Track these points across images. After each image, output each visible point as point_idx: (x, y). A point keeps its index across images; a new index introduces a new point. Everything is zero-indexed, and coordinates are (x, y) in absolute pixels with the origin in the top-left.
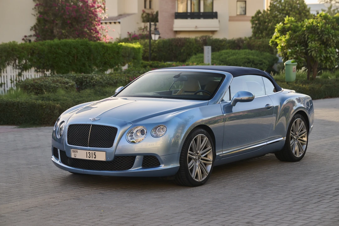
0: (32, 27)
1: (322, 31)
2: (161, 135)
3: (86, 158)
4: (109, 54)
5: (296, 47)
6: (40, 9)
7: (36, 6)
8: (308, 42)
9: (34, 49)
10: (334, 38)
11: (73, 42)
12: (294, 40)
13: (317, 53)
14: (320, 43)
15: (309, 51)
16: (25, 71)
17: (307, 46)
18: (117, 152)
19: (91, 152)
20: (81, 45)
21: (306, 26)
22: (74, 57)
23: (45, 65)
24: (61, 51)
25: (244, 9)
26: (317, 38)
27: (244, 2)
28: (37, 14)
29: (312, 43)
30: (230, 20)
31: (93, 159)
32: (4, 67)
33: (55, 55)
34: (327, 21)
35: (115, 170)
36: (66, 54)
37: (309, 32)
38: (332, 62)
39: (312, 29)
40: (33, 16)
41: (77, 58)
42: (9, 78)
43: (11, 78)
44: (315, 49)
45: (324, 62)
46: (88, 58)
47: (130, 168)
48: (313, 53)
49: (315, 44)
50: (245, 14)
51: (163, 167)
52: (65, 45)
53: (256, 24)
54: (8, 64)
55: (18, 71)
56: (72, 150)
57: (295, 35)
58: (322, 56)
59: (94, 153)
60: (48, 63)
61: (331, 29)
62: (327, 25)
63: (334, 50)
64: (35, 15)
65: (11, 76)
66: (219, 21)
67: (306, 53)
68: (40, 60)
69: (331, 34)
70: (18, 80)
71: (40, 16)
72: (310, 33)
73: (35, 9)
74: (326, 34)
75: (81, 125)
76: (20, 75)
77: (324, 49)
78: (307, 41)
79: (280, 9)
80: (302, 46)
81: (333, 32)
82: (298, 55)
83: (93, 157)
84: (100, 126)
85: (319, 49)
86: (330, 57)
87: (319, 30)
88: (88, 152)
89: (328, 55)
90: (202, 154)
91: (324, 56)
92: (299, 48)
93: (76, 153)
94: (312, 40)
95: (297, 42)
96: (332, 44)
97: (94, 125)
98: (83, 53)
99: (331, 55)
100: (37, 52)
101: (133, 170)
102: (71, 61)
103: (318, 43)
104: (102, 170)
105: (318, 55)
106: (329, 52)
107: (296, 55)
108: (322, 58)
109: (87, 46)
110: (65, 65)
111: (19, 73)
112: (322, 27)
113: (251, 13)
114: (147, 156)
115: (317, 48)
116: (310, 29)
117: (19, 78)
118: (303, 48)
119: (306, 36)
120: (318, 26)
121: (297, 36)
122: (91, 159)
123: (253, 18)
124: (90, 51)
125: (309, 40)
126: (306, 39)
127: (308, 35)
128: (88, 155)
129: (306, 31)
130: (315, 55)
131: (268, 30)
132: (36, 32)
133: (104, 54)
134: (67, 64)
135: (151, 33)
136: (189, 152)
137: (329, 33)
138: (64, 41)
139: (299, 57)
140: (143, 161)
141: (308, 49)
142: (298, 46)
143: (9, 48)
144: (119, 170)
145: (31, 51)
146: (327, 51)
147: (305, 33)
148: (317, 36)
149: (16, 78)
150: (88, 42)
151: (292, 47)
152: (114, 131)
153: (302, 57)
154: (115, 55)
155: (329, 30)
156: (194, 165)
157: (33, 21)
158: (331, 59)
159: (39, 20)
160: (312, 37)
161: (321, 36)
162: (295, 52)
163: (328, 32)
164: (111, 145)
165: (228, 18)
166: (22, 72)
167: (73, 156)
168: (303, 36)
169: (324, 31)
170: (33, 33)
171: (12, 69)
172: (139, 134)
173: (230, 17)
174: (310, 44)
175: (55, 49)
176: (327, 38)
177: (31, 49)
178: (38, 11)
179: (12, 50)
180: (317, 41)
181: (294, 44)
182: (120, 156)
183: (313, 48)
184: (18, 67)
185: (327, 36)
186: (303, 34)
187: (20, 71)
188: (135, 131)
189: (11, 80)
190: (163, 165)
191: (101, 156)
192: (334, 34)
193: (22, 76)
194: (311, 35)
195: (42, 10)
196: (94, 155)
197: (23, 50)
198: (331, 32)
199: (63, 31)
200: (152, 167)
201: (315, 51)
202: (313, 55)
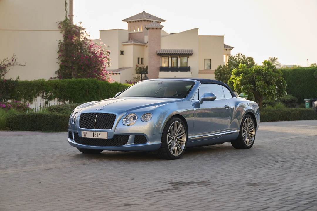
0: (56, 72)
1: (266, 73)
2: (148, 120)
3: (93, 137)
4: (112, 90)
5: (247, 85)
6: (62, 58)
7: (59, 56)
8: (255, 81)
9: (57, 84)
10: (274, 79)
11: (86, 80)
12: (246, 79)
13: (262, 89)
14: (264, 82)
15: (256, 88)
16: (50, 101)
17: (255, 84)
18: (116, 133)
19: (96, 132)
20: (92, 83)
21: (254, 70)
22: (86, 91)
23: (65, 96)
24: (76, 87)
25: (210, 65)
26: (262, 79)
27: (210, 60)
28: (60, 62)
29: (258, 82)
30: (199, 73)
31: (98, 138)
32: (35, 97)
33: (72, 90)
34: (270, 66)
35: (114, 146)
36: (80, 89)
38: (273, 96)
39: (258, 72)
40: (57, 63)
41: (88, 92)
42: (39, 105)
43: (40, 105)
44: (261, 86)
45: (268, 96)
46: (97, 92)
47: (125, 144)
48: (259, 89)
49: (261, 82)
50: (211, 68)
51: (149, 143)
52: (80, 82)
53: (218, 76)
54: (38, 95)
55: (45, 100)
56: (83, 131)
57: (247, 76)
58: (266, 91)
59: (99, 133)
60: (67, 95)
61: (272, 72)
62: (269, 69)
63: (274, 87)
64: (59, 63)
65: (40, 104)
66: (192, 73)
67: (254, 89)
68: (62, 93)
69: (272, 75)
70: (45, 106)
71: (62, 64)
72: (257, 74)
73: (59, 59)
74: (268, 75)
75: (89, 113)
76: (47, 103)
77: (267, 86)
78: (255, 80)
79: (235, 65)
80: (252, 84)
81: (274, 74)
82: (248, 90)
83: (98, 136)
84: (103, 113)
85: (263, 86)
86: (271, 92)
87: (264, 73)
88: (94, 132)
89: (270, 91)
90: (178, 136)
91: (267, 91)
92: (249, 85)
93: (86, 134)
94: (258, 80)
95: (247, 81)
96: (273, 82)
97: (99, 113)
98: (93, 88)
99: (272, 90)
100: (59, 87)
101: (127, 145)
102: (84, 94)
103: (263, 82)
104: (105, 146)
105: (263, 91)
106: (271, 89)
107: (247, 90)
108: (266, 93)
109: (96, 83)
110: (79, 97)
111: (46, 102)
112: (266, 70)
113: (215, 67)
114: (138, 135)
115: (262, 85)
116: (257, 72)
117: (46, 106)
118: (252, 85)
119: (254, 77)
120: (263, 70)
121: (248, 77)
122: (96, 138)
123: (216, 70)
124: (98, 87)
125: (257, 80)
126: (254, 79)
127: (256, 76)
128: (95, 135)
129: (254, 74)
130: (261, 90)
131: (227, 79)
132: (59, 75)
133: (108, 90)
134: (81, 96)
135: (142, 79)
136: (168, 133)
138: (79, 79)
139: (249, 92)
140: (135, 139)
141: (255, 86)
142: (249, 84)
143: (39, 83)
144: (117, 146)
145: (55, 86)
146: (269, 88)
147: (254, 75)
148: (262, 77)
149: (44, 105)
150: (97, 81)
151: (244, 85)
152: (113, 117)
153: (251, 92)
154: (116, 91)
155: (270, 73)
156: (172, 144)
157: (57, 67)
158: (272, 94)
159: (61, 67)
161: (265, 77)
162: (247, 88)
163: (270, 74)
164: (111, 127)
165: (198, 72)
166: (48, 101)
167: (83, 136)
168: (252, 77)
169: (267, 73)
170: (57, 76)
171: (41, 99)
172: (132, 119)
173: (199, 70)
174: (257, 83)
175: (72, 85)
176: (269, 78)
177: (55, 85)
178: (60, 60)
179: (41, 85)
180: (261, 80)
181: (245, 82)
182: (118, 135)
183: (260, 85)
184: (45, 98)
185: (269, 77)
186: (252, 75)
187: (47, 100)
188: (129, 117)
189: (40, 106)
190: (150, 142)
191: (104, 135)
192: (274, 75)
193: (48, 104)
194: (258, 76)
195: (63, 59)
196: (99, 135)
197: (49, 85)
198: (273, 74)
199: (79, 74)
200: (141, 143)
201: (261, 87)
202: (259, 90)
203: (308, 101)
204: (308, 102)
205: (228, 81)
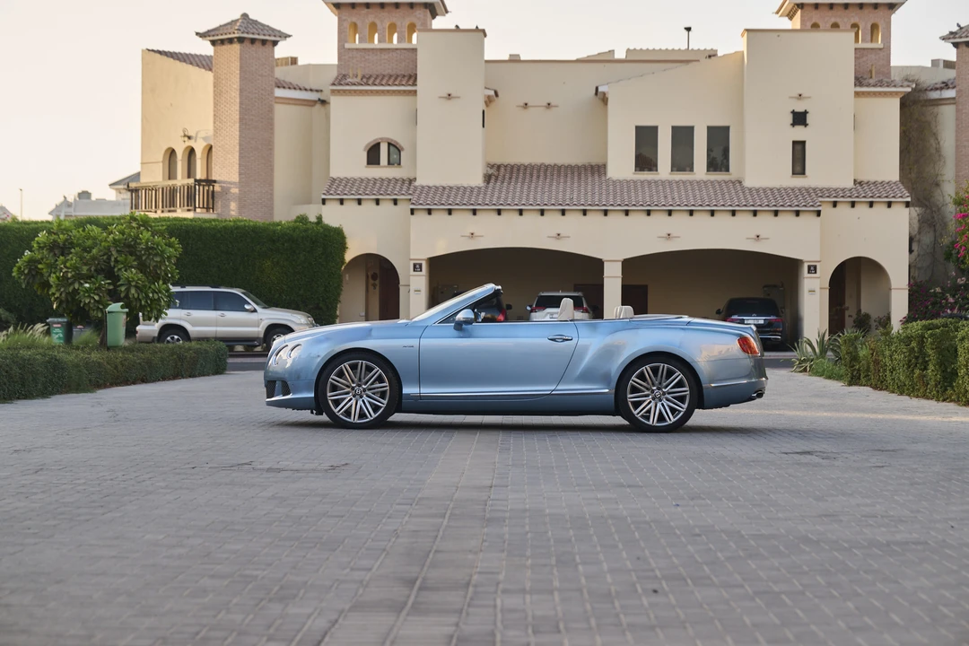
1: (148, 248)
8: (116, 270)
13: (140, 291)
15: (123, 289)
17: (115, 277)
26: (136, 263)
37: (118, 251)
39: (125, 245)
44: (136, 284)
74: (156, 255)
78: (115, 267)
94: (125, 267)
95: (93, 269)
96: (163, 274)
99: (160, 296)
105: (142, 296)
106: (157, 291)
107: (98, 295)
112: (148, 240)
115: (139, 282)
116: (122, 245)
118: (109, 281)
119: (113, 259)
120: (140, 239)
121: (94, 258)
125: (120, 267)
127: (117, 257)
130: (135, 296)
137: (163, 252)
141: (119, 283)
147: (111, 253)
160: (126, 259)
161: (144, 258)
162: (96, 289)
168: (105, 257)
169: (152, 248)
185: (158, 259)
203: (58, 323)
204: (59, 326)
205: (15, 269)
